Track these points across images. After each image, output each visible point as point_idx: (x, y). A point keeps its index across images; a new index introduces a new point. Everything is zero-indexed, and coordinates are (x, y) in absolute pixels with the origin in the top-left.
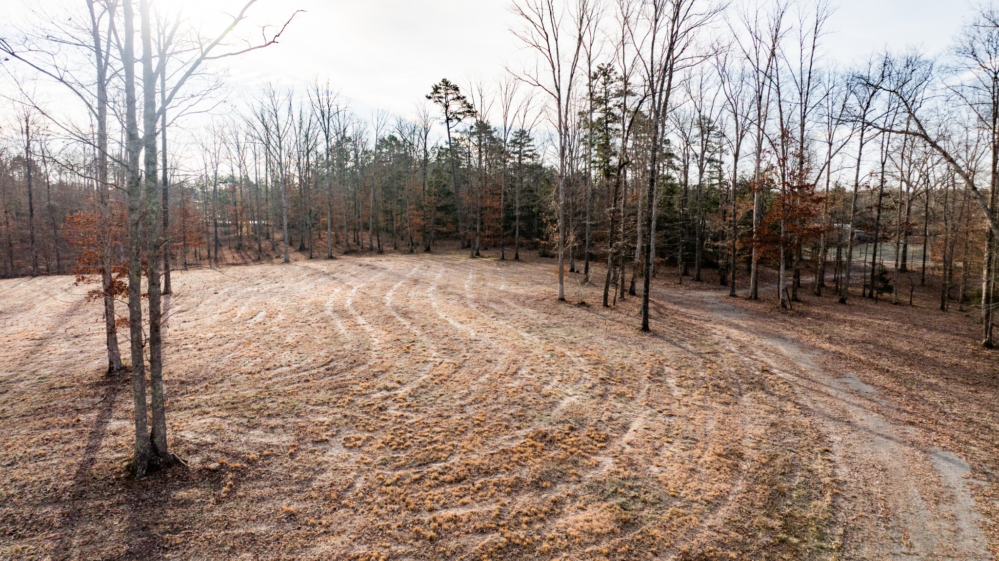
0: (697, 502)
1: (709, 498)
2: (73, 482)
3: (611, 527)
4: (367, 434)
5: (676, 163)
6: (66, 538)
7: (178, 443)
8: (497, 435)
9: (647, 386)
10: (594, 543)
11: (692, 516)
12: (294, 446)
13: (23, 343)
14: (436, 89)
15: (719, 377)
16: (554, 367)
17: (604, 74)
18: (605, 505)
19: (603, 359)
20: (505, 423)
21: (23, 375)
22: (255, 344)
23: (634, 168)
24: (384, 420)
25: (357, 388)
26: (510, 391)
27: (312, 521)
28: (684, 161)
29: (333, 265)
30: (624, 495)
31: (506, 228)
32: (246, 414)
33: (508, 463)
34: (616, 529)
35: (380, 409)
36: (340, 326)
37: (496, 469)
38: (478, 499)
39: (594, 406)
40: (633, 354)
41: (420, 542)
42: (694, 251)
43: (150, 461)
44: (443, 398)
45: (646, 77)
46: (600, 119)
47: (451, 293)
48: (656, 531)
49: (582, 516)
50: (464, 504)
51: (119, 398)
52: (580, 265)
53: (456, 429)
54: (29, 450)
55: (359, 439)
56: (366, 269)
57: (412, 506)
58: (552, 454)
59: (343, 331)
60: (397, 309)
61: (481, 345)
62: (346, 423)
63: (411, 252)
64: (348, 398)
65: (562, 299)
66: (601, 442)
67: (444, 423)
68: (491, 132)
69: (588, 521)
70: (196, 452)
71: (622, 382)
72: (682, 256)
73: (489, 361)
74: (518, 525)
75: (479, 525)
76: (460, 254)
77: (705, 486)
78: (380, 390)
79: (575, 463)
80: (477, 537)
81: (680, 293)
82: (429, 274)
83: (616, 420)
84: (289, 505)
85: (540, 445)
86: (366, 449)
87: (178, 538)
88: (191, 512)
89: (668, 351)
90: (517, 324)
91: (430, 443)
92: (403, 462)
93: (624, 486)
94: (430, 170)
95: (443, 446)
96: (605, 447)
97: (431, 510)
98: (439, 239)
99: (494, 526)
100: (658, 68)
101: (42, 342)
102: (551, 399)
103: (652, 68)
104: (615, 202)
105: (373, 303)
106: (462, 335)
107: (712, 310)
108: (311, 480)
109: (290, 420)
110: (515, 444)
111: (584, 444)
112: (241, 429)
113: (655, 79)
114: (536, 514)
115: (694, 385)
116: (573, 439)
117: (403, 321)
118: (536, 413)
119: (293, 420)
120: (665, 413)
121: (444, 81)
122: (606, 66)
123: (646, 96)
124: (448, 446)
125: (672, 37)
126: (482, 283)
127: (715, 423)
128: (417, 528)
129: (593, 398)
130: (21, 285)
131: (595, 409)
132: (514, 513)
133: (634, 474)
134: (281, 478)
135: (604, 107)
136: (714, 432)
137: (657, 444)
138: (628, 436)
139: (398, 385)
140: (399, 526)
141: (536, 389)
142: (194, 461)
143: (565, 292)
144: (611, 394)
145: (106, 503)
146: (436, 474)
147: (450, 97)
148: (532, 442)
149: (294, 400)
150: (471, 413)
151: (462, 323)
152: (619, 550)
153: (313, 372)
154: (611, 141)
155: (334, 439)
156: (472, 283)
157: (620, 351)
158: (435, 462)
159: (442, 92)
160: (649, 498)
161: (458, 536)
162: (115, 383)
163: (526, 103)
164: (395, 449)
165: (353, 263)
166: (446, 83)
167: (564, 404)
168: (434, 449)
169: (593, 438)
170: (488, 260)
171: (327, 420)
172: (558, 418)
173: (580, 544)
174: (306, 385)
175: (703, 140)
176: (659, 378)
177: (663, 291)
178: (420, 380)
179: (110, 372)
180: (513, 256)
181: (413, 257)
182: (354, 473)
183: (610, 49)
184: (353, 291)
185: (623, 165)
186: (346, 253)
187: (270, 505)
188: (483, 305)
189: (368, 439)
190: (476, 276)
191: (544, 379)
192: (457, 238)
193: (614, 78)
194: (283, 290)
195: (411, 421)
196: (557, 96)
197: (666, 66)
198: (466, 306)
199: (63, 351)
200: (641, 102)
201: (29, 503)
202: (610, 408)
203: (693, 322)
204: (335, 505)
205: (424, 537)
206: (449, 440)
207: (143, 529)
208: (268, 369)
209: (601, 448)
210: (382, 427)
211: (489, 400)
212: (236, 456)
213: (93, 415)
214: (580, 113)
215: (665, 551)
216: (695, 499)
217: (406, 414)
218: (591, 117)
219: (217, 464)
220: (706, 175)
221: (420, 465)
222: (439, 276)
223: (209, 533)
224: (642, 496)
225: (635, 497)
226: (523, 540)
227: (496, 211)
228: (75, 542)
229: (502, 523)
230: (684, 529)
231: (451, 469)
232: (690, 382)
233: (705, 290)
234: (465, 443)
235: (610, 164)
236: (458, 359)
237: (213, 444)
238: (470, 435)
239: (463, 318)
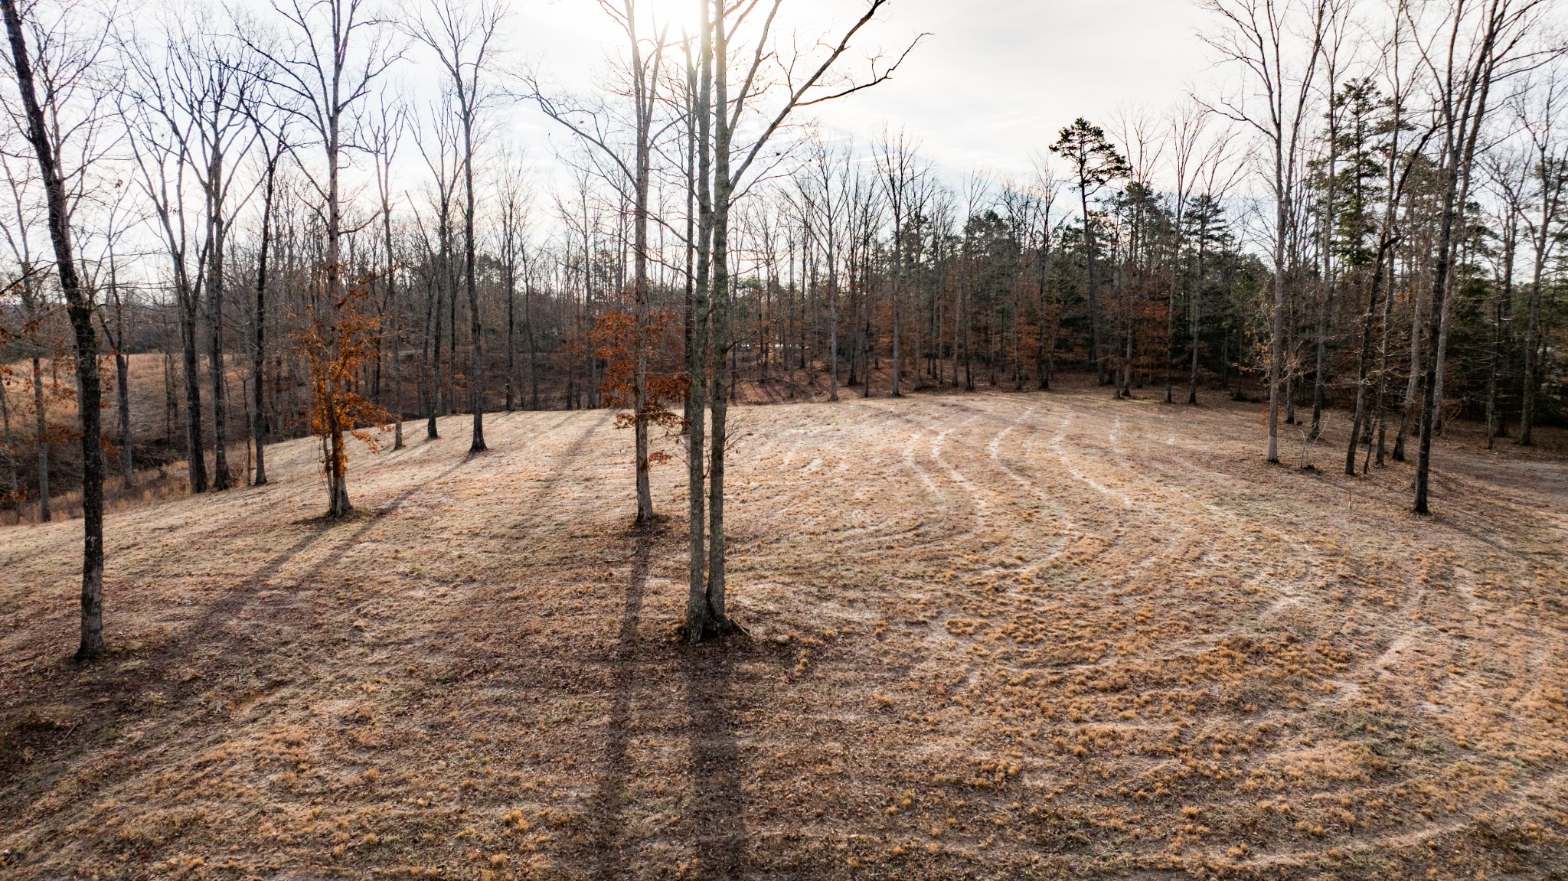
0: (1507, 759)
1: (1531, 758)
2: (618, 641)
3: (1355, 773)
4: (980, 620)
5: (1489, 242)
6: (622, 701)
7: (736, 608)
8: (1172, 638)
9: (1422, 592)
10: (1327, 790)
11: (1497, 778)
12: (881, 626)
13: (528, 484)
14: (1066, 136)
15: (1559, 591)
16: (1261, 555)
17: (1357, 96)
18: (1344, 744)
19: (1345, 549)
20: (1183, 623)
21: (537, 520)
22: (814, 499)
23: (1408, 253)
24: (1002, 604)
25: (959, 561)
26: (1192, 583)
27: (914, 715)
28: (1506, 241)
29: (901, 405)
30: (1378, 736)
31: (1176, 352)
32: (815, 581)
33: (1191, 675)
34: (1363, 776)
35: (997, 590)
36: (928, 482)
37: (1173, 680)
38: (1147, 714)
39: (1329, 613)
40: (1397, 545)
41: (1065, 756)
42: (1521, 393)
43: (705, 624)
44: (1087, 583)
45: (1438, 95)
46: (1346, 171)
47: (1089, 446)
48: (1431, 787)
49: (1307, 753)
50: (1125, 719)
51: (653, 552)
52: (1305, 415)
53: (1109, 624)
54: (564, 602)
55: (970, 625)
56: (952, 410)
57: (1051, 712)
58: (1259, 670)
59: (932, 488)
60: (1008, 463)
61: (1142, 517)
62: (950, 604)
63: (1019, 389)
64: (949, 573)
65: (1274, 461)
66: (1339, 661)
67: (1090, 615)
68: (1154, 200)
69: (1317, 760)
70: (758, 621)
71: (1377, 583)
72: (1496, 400)
73: (1157, 541)
74: (1208, 753)
75: (1147, 746)
76: (1097, 393)
77: (1521, 740)
78: (994, 566)
79: (1297, 685)
80: (1146, 760)
81: (1491, 462)
82: (1051, 419)
83: (1366, 634)
84: (882, 694)
85: (1240, 656)
86: (980, 638)
87: (748, 716)
88: (761, 687)
89: (1461, 545)
90: (1198, 493)
91: (1071, 639)
92: (1034, 658)
93: (1377, 723)
94: (1049, 264)
95: (1091, 645)
96: (1346, 670)
97: (1077, 721)
98: (1060, 371)
99: (1170, 749)
100: (1461, 78)
101: (549, 483)
102: (1257, 598)
103: (1450, 79)
104: (1373, 303)
105: (970, 454)
106: (1112, 502)
107: (1552, 490)
108: (907, 668)
109: (872, 593)
110: (1199, 652)
111: (1312, 662)
112: (810, 599)
113: (1455, 98)
114: (1235, 743)
115: (1508, 598)
116: (1294, 653)
117: (1020, 480)
118: (1232, 614)
119: (877, 594)
120: (1452, 632)
121: (1079, 122)
122: (1360, 83)
123: (1434, 128)
124: (1098, 644)
125: (1492, 23)
126: (1137, 434)
127: (1547, 655)
128: (1058, 739)
129: (1327, 602)
130: (500, 421)
131: (1330, 617)
132: (1201, 737)
133: (1394, 709)
134: (869, 661)
135: (1355, 151)
136: (1545, 667)
137: (1437, 673)
138: (1385, 659)
139: (1019, 562)
140: (1033, 735)
141: (1231, 583)
142: (758, 631)
143: (1279, 452)
144: (1357, 599)
145: (660, 668)
146: (1083, 678)
147: (1088, 147)
148: (1227, 651)
149: (876, 570)
150: (1131, 606)
151: (1109, 486)
152: (1368, 803)
153: (897, 537)
154: (1367, 209)
155: (934, 622)
156: (1121, 434)
157: (1375, 539)
158: (1081, 663)
159: (1076, 140)
160: (1421, 743)
161: (1118, 756)
162: (646, 534)
163: (1217, 150)
164: (1021, 642)
165: (931, 402)
166: (1082, 124)
167: (1279, 606)
168: (1078, 646)
169: (1326, 655)
170: (1145, 402)
171: (924, 597)
172: (1269, 623)
173: (1304, 787)
174: (890, 552)
175: (1547, 201)
176: (1444, 583)
177: (1455, 458)
178: (1052, 558)
179: (639, 520)
180: (1187, 397)
181: (1022, 396)
182: (966, 666)
183: (1371, 52)
184: (940, 437)
185: (1387, 245)
186: (918, 390)
187: (857, 692)
188: (1141, 463)
189: (982, 626)
190: (1125, 425)
191: (1245, 570)
192: (1091, 369)
193: (1374, 101)
194: (839, 434)
195: (1042, 609)
196: (1276, 135)
197: (1477, 73)
198: (1115, 464)
199: (576, 495)
200: (1425, 138)
201: (575, 658)
202: (1355, 618)
203: (1513, 506)
204: (943, 701)
205: (1069, 752)
206: (1100, 638)
207: (706, 700)
208: (836, 530)
209: (1340, 669)
210: (1001, 613)
211: (1159, 592)
212: (808, 630)
213: (627, 570)
214: (1311, 164)
215: (1446, 816)
216: (1504, 755)
217: (1033, 599)
218: (1332, 168)
219: (786, 637)
220: (1551, 265)
221: (1058, 665)
222: (1067, 422)
223: (785, 714)
224: (1409, 740)
225: (1396, 740)
226: (1216, 773)
227: (1162, 325)
228: (632, 705)
229: (1183, 747)
230: (1482, 793)
231: (1104, 674)
232: (1500, 593)
233: (1541, 460)
234: (1124, 643)
235: (1364, 247)
236: (1108, 535)
237: (778, 614)
238: (1130, 634)
239: (1111, 480)
